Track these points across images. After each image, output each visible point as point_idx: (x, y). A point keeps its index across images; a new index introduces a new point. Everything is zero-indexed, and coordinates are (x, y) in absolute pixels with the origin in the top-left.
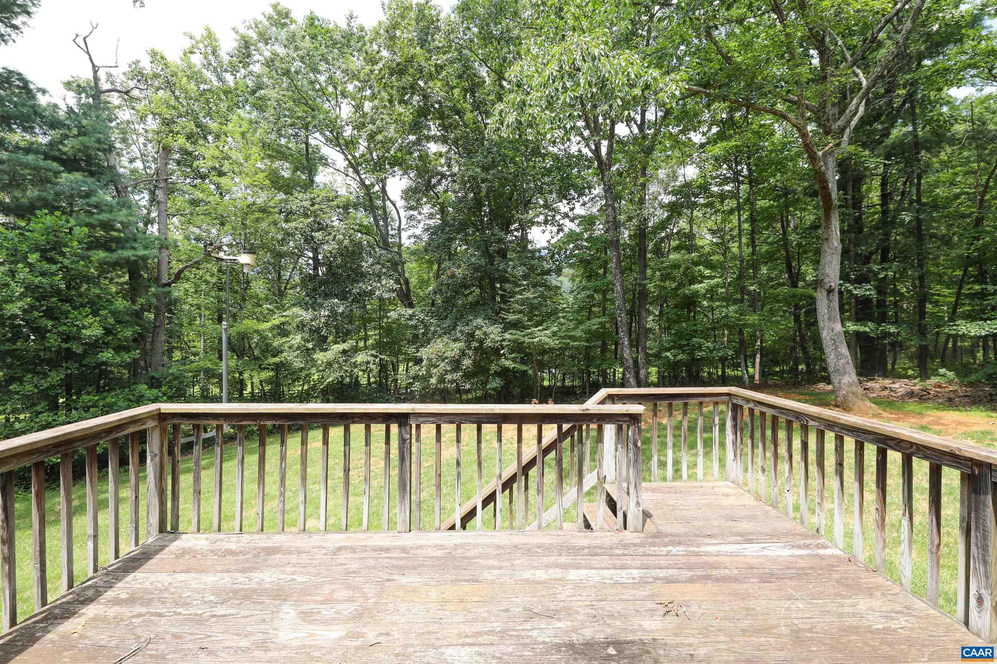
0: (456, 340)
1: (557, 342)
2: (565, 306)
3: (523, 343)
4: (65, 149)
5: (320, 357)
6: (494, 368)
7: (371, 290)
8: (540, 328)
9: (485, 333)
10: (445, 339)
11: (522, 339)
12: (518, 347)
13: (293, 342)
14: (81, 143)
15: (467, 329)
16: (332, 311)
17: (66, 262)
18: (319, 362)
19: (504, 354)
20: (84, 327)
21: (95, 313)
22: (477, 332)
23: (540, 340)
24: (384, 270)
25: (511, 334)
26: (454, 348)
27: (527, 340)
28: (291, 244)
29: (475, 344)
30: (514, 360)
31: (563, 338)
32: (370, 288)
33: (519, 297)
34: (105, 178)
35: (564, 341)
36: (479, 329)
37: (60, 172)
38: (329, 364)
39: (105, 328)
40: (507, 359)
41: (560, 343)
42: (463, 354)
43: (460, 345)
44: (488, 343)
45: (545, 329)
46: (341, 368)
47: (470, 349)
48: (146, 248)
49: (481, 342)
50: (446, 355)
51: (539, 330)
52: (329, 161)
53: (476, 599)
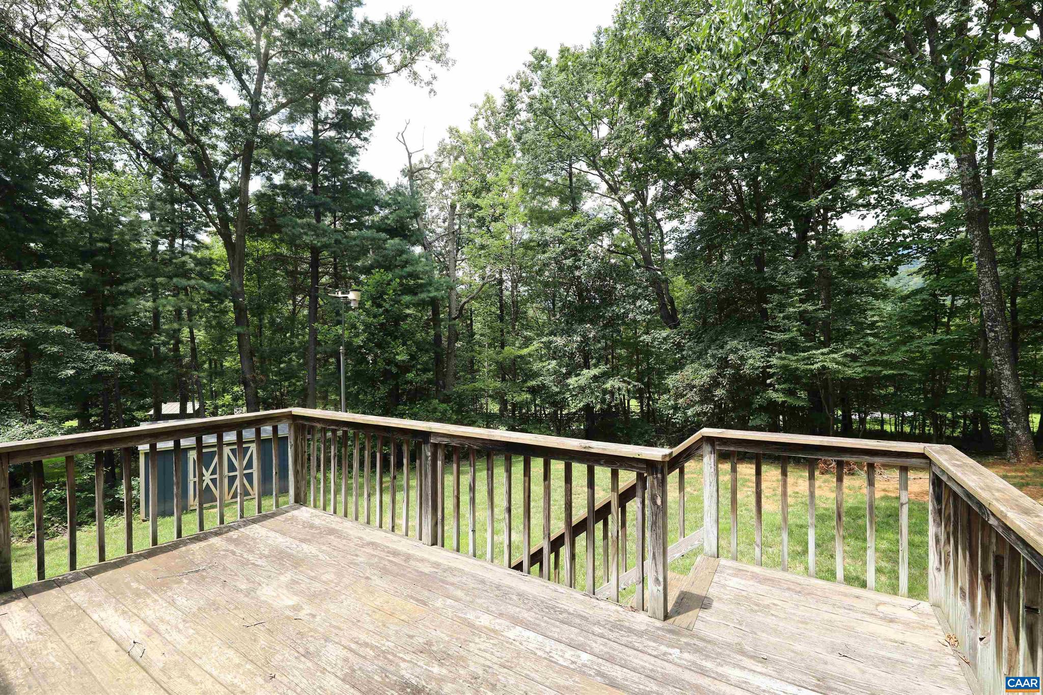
0: (708, 366)
1: (859, 370)
2: (876, 318)
3: (797, 369)
4: (389, 222)
5: (572, 381)
6: (758, 400)
7: (624, 313)
8: (825, 350)
9: (742, 358)
10: (696, 365)
11: (794, 365)
12: (790, 376)
13: (550, 367)
14: (397, 215)
15: (720, 353)
16: (584, 337)
17: (387, 306)
18: (571, 387)
19: (771, 385)
20: (398, 354)
21: (404, 344)
22: (731, 357)
23: (824, 367)
24: (640, 291)
25: (781, 358)
26: (705, 375)
27: (802, 366)
28: (547, 273)
29: (729, 371)
30: (784, 391)
31: (873, 363)
32: (622, 311)
33: (791, 310)
34: (413, 239)
35: (872, 369)
36: (736, 353)
37: (386, 240)
38: (582, 389)
39: (410, 355)
40: (776, 391)
41: (864, 371)
42: (715, 383)
43: (712, 371)
44: (746, 370)
45: (832, 352)
46: (592, 393)
47: (724, 377)
48: (437, 290)
49: (738, 368)
50: (694, 383)
51: (823, 354)
52: (593, 185)
53: (403, 617)
